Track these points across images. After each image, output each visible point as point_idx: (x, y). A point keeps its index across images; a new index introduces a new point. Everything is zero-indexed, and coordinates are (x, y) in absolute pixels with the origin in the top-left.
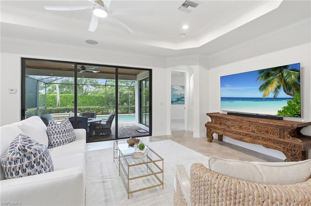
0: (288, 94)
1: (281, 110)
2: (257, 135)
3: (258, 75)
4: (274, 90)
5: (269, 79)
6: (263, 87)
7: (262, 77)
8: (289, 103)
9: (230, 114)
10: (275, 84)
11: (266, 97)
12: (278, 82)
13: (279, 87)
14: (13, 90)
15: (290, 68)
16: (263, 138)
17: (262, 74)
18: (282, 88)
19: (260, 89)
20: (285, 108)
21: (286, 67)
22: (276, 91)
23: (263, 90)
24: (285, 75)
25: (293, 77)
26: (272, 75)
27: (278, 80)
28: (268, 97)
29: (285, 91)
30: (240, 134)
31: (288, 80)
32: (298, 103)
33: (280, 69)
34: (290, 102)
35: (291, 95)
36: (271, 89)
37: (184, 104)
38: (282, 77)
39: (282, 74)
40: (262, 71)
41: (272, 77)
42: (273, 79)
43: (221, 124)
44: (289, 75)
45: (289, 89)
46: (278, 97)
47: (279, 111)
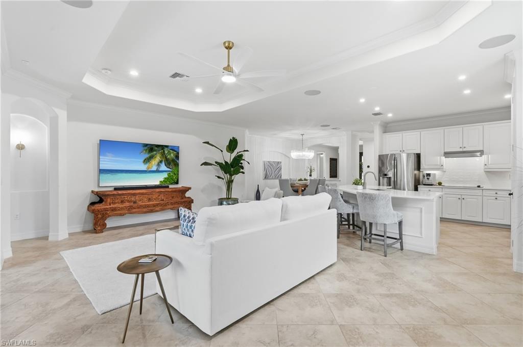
0: (168, 167)
1: (162, 180)
2: (166, 202)
3: (142, 148)
4: (157, 163)
5: (152, 154)
6: (147, 161)
7: (146, 150)
9: (116, 189)
10: (158, 158)
11: (150, 170)
12: (161, 158)
13: (161, 162)
15: (170, 148)
16: (171, 203)
17: (146, 148)
18: (163, 163)
19: (144, 161)
20: (165, 178)
21: (167, 146)
22: (158, 165)
23: (146, 163)
24: (166, 152)
25: (172, 155)
26: (155, 151)
27: (160, 155)
28: (151, 170)
29: (166, 165)
30: (148, 206)
31: (168, 157)
33: (162, 147)
34: (169, 174)
35: (170, 168)
36: (154, 162)
38: (163, 154)
39: (164, 151)
40: (146, 145)
41: (155, 153)
42: (156, 154)
43: (122, 202)
44: (169, 153)
45: (169, 164)
46: (160, 170)
47: (161, 182)
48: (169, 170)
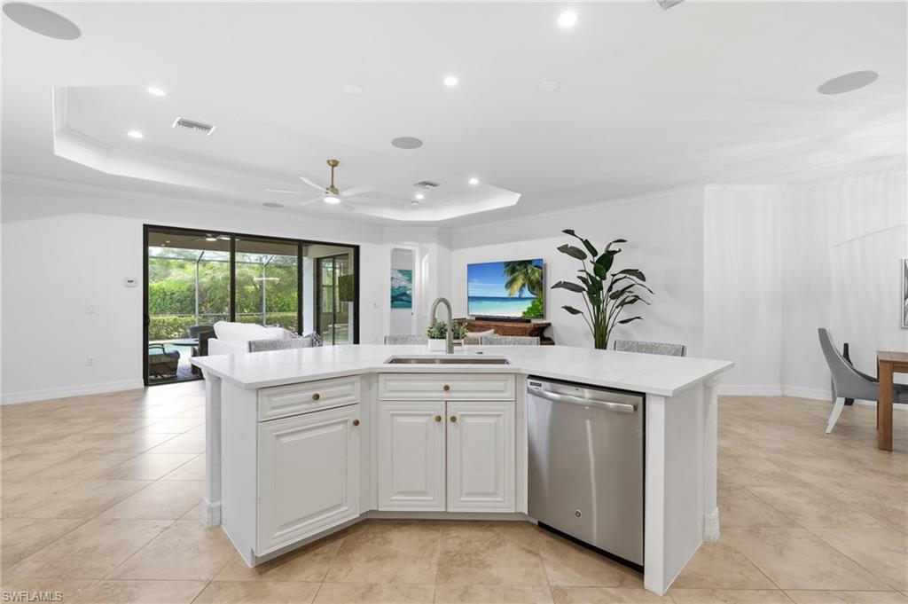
0: (532, 293)
1: (526, 310)
3: (504, 269)
4: (519, 288)
5: (515, 275)
6: (509, 285)
7: (508, 271)
8: (533, 303)
9: (479, 318)
10: (520, 282)
11: (511, 296)
12: (523, 280)
13: (523, 285)
14: (131, 281)
15: (534, 264)
17: (508, 268)
18: (526, 287)
19: (506, 285)
20: (529, 308)
21: (530, 262)
22: (521, 290)
23: (508, 288)
24: (529, 271)
25: (537, 274)
26: (518, 270)
27: (523, 278)
28: (513, 296)
29: (529, 290)
31: (532, 278)
32: (542, 303)
33: (525, 264)
35: (535, 294)
36: (517, 286)
37: (410, 307)
38: (526, 274)
39: (527, 270)
40: (508, 264)
41: (517, 273)
42: (518, 276)
44: (533, 272)
45: (533, 288)
46: (523, 296)
47: (524, 313)
48: (533, 296)
